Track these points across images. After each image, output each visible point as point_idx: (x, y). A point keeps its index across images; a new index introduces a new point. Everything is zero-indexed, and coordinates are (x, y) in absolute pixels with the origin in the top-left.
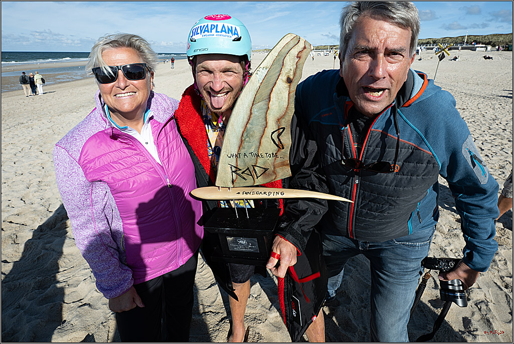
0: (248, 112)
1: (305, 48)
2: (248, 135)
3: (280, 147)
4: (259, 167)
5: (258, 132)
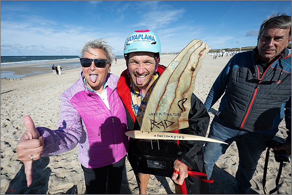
0: (164, 89)
1: (205, 48)
2: (163, 102)
3: (183, 110)
4: (169, 121)
5: (169, 100)
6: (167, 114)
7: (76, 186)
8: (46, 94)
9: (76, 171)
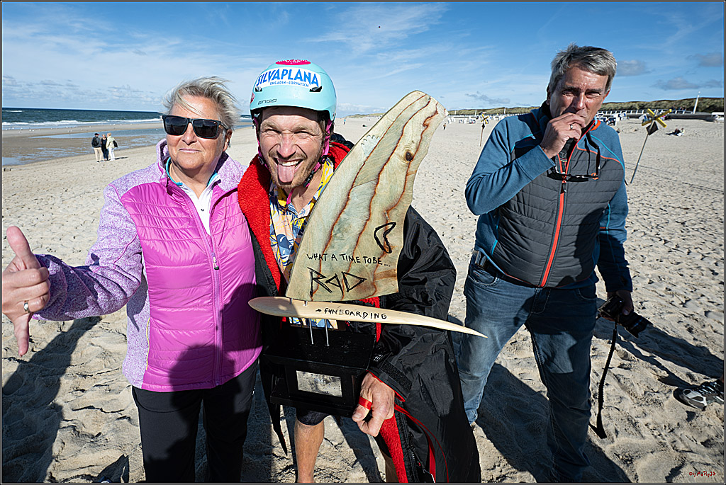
0: (345, 197)
1: (436, 112)
2: (341, 229)
3: (386, 249)
4: (352, 275)
5: (356, 226)
6: (349, 257)
7: (125, 460)
8: (69, 210)
9: (129, 418)
